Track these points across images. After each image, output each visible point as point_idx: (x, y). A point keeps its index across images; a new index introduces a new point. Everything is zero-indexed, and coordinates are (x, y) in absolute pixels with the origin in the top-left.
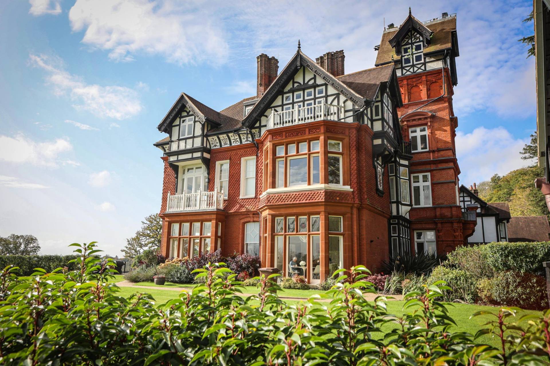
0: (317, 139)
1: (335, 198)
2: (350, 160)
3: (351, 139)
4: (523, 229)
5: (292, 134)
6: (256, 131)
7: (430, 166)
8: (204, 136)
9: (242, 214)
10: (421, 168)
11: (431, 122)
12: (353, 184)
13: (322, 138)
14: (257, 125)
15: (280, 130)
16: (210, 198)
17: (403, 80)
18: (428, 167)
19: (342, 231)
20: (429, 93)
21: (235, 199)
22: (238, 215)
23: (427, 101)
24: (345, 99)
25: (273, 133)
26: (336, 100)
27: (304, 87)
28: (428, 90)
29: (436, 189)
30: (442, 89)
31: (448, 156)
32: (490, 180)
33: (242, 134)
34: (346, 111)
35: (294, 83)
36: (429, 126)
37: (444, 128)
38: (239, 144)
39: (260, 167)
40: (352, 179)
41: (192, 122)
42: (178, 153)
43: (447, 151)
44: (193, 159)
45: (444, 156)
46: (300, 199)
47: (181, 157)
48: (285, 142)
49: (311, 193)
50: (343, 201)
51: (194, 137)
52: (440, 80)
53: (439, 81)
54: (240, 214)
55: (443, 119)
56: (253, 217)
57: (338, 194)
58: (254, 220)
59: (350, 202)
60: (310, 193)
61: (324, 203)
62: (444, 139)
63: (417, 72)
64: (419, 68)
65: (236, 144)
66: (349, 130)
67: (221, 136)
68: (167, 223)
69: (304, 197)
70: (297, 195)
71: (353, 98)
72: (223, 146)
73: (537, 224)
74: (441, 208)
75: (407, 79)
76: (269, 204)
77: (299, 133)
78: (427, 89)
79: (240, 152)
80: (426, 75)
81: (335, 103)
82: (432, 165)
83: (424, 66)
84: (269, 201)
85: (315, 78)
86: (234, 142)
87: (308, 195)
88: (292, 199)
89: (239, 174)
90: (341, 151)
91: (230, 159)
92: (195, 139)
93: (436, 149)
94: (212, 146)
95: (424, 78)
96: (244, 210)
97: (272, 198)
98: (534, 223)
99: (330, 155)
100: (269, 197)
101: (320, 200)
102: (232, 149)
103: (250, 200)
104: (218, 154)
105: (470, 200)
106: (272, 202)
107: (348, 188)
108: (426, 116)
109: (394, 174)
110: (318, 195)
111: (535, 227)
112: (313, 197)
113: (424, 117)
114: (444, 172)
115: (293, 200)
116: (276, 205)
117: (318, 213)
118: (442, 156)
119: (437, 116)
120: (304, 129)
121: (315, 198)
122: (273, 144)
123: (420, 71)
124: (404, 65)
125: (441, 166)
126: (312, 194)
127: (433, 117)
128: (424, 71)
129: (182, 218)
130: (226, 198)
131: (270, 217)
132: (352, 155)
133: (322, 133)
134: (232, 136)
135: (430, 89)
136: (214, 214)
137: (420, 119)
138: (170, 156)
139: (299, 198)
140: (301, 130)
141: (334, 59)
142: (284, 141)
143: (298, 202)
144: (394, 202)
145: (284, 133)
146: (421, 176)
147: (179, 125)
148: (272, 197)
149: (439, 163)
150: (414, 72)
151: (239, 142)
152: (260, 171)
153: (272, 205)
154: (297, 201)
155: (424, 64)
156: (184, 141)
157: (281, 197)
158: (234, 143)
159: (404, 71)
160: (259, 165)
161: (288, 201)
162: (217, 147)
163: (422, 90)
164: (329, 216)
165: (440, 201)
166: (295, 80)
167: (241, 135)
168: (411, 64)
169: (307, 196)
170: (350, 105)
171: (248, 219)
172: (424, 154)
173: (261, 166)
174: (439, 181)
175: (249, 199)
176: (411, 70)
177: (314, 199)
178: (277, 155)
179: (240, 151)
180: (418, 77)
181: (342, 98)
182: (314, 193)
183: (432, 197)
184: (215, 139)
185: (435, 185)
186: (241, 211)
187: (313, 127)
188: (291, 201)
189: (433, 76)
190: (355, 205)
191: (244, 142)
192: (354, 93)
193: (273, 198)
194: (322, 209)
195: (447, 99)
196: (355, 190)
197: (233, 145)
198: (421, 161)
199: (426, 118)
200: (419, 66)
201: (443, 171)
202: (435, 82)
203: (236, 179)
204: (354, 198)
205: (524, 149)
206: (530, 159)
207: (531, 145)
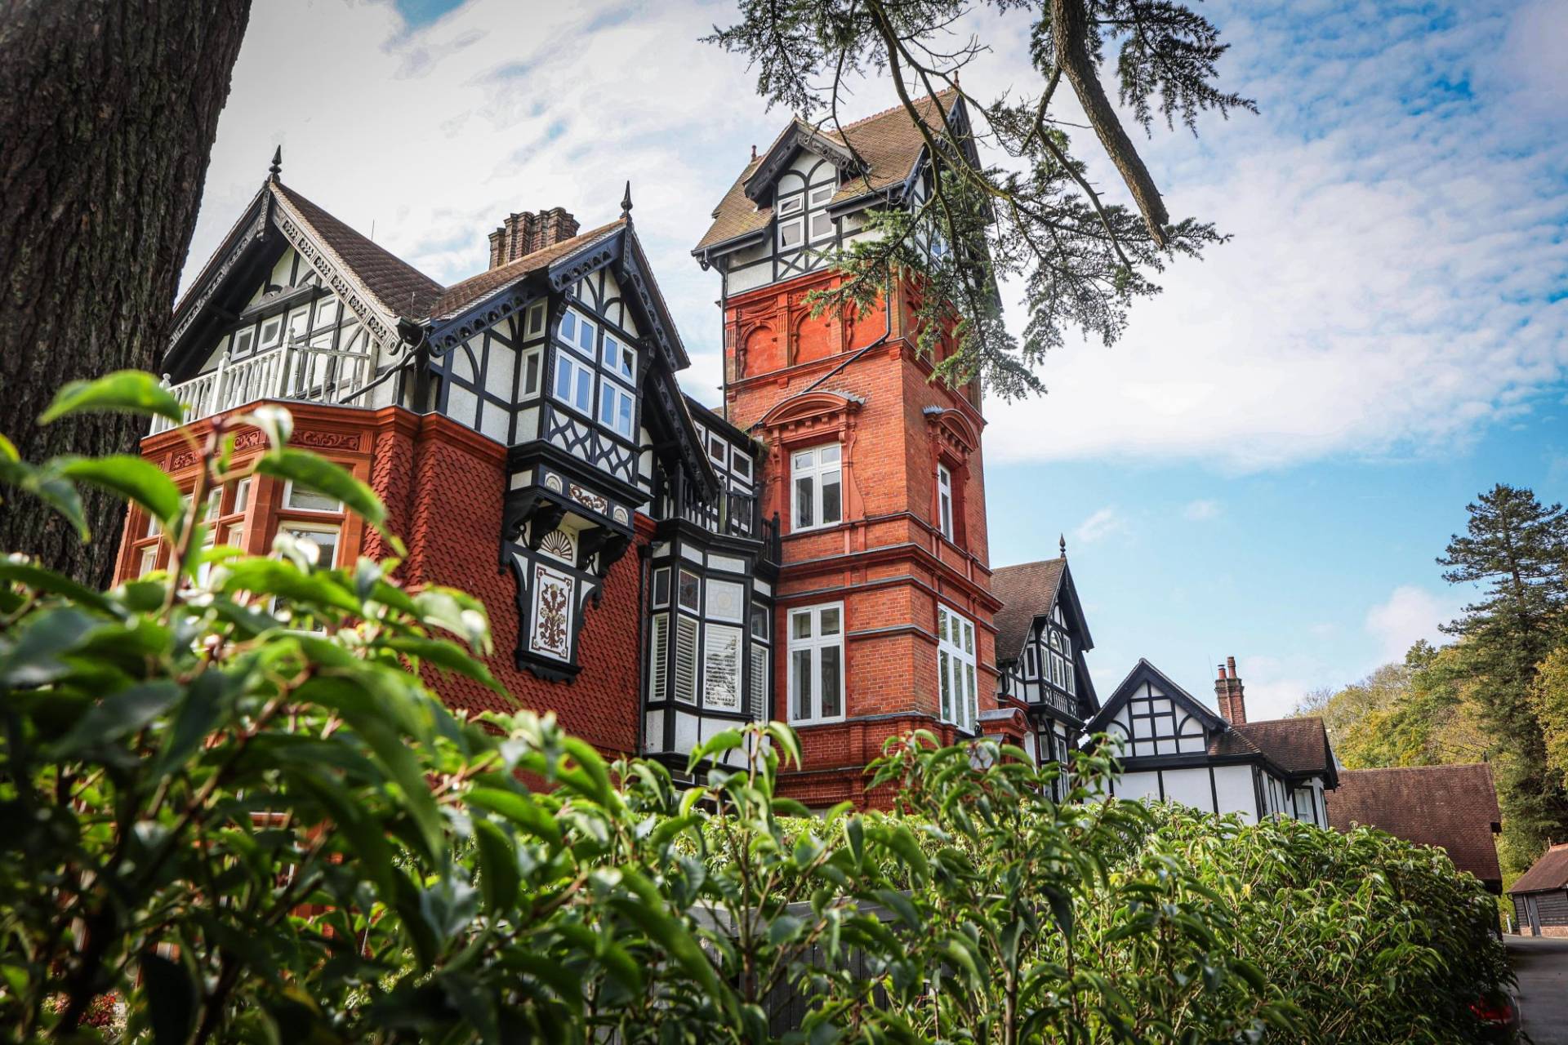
2: (363, 542)
3: (379, 467)
4: (1410, 810)
7: (841, 577)
10: (816, 587)
11: (847, 427)
17: (776, 296)
18: (837, 583)
23: (842, 357)
26: (361, 335)
27: (280, 301)
28: (848, 323)
29: (859, 657)
30: (885, 317)
31: (898, 540)
32: (1404, 661)
34: (378, 372)
35: (268, 289)
36: (844, 441)
37: (885, 446)
45: (885, 544)
55: (886, 418)
62: (886, 483)
63: (817, 266)
64: (823, 256)
66: (376, 435)
71: (377, 319)
73: (1458, 791)
74: (867, 724)
75: (789, 292)
78: (844, 322)
80: (842, 276)
81: (358, 345)
82: (848, 575)
83: (835, 248)
90: (340, 511)
93: (862, 518)
95: (836, 287)
98: (1446, 787)
105: (1169, 710)
108: (834, 409)
109: (667, 605)
111: (1449, 803)
113: (828, 411)
114: (884, 597)
118: (880, 542)
119: (869, 408)
123: (824, 263)
124: (781, 249)
125: (874, 577)
127: (852, 408)
128: (836, 261)
135: (851, 321)
137: (817, 419)
144: (655, 707)
146: (815, 612)
150: (808, 269)
155: (838, 240)
159: (781, 267)
163: (828, 325)
165: (870, 701)
168: (801, 244)
172: (828, 537)
174: (867, 630)
176: (801, 263)
180: (818, 284)
183: (847, 687)
185: (854, 646)
195: (897, 351)
198: (814, 560)
199: (835, 415)
200: (822, 249)
201: (879, 594)
205: (1450, 549)
206: (1470, 583)
207: (1469, 537)
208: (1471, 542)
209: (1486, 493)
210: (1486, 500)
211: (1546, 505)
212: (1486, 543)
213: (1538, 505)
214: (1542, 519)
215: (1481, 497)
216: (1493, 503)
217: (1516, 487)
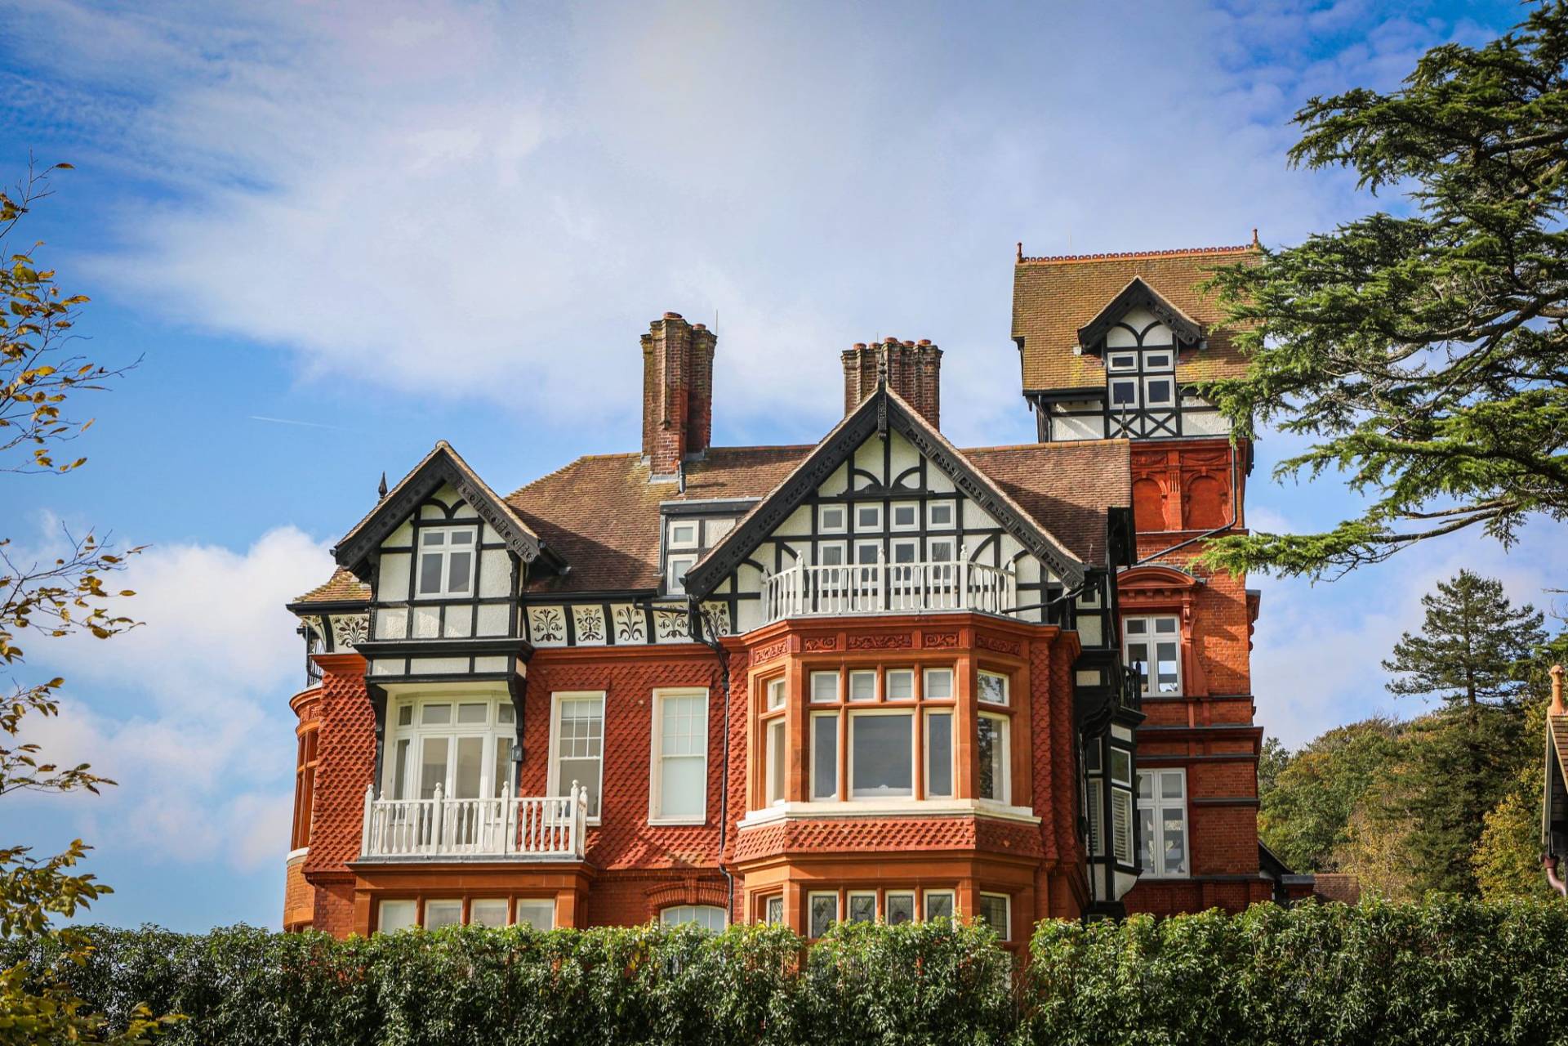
0: (950, 664)
1: (999, 842)
2: (1033, 733)
3: (1037, 672)
5: (869, 640)
6: (715, 607)
7: (1185, 746)
8: (520, 602)
9: (657, 876)
10: (1159, 753)
11: (1191, 604)
12: (1040, 801)
13: (963, 663)
14: (725, 588)
15: (832, 624)
16: (529, 816)
18: (1180, 751)
19: (1009, 939)
20: (1187, 509)
21: (628, 827)
22: (641, 878)
23: (1183, 536)
24: (1020, 548)
25: (807, 632)
26: (991, 547)
27: (887, 493)
28: (1186, 499)
29: (1203, 821)
30: (1226, 502)
31: (1242, 720)
33: (661, 610)
34: (1021, 587)
35: (853, 472)
36: (1187, 618)
37: (1229, 628)
38: (643, 641)
39: (736, 728)
40: (1039, 790)
41: (470, 548)
42: (409, 650)
43: (1237, 704)
44: (472, 676)
45: (1229, 720)
46: (897, 839)
47: (420, 666)
48: (845, 662)
49: (933, 825)
50: (1020, 853)
51: (476, 602)
52: (1222, 474)
53: (1219, 476)
54: (647, 878)
55: (1231, 601)
56: (697, 889)
57: (1007, 832)
58: (702, 897)
59: (1034, 854)
60: (930, 822)
61: (972, 856)
62: (1230, 664)
63: (1155, 435)
64: (1160, 425)
65: (632, 642)
66: (1031, 643)
67: (579, 610)
68: (368, 898)
69: (912, 833)
70: (888, 828)
71: (1051, 556)
72: (579, 644)
74: (1217, 883)
76: (795, 849)
77: (889, 640)
78: (1183, 497)
79: (646, 669)
80: (1180, 452)
81: (987, 557)
82: (1192, 745)
83: (1174, 420)
84: (795, 839)
85: (922, 470)
86: (623, 631)
87: (924, 830)
88: (874, 838)
89: (644, 743)
90: (1006, 704)
91: (609, 691)
92: (481, 609)
93: (1206, 694)
94: (535, 635)
95: (1174, 459)
96: (665, 863)
97: (806, 832)
99: (981, 714)
100: (797, 827)
101: (962, 846)
102: (611, 656)
103: (686, 833)
104: (559, 667)
106: (807, 843)
107: (1025, 814)
108: (1179, 586)
109: (1100, 771)
110: (954, 829)
112: (940, 835)
113: (1171, 586)
114: (1228, 771)
115: (875, 842)
116: (819, 854)
117: (952, 884)
118: (1224, 718)
119: (1210, 590)
120: (906, 631)
121: (947, 839)
122: (805, 665)
123: (1161, 432)
124: (1113, 406)
125: (1219, 750)
126: (937, 827)
127: (1199, 589)
128: (1175, 435)
129: (433, 883)
130: (596, 820)
131: (797, 889)
132: (1037, 718)
133: (965, 650)
134: (620, 613)
135: (1189, 497)
136: (568, 873)
137: (1158, 592)
138: (371, 658)
139: (894, 837)
140: (896, 632)
141: (909, 365)
142: (842, 659)
143: (892, 848)
144: (1099, 860)
145: (842, 636)
146: (1157, 777)
147: (413, 550)
148: (806, 827)
149: (1213, 740)
150: (1144, 435)
151: (645, 633)
152: (736, 740)
153: (806, 854)
154: (889, 843)
155: (1177, 412)
156: (437, 609)
157: (836, 831)
158: (625, 635)
160: (731, 722)
161: (859, 844)
162: (553, 644)
163: (1165, 497)
164: (982, 893)
165: (1216, 863)
166: (858, 465)
167: (656, 614)
168: (1136, 405)
169: (922, 833)
170: (1031, 568)
171: (679, 895)
172: (1170, 707)
173: (738, 724)
174: (1214, 799)
175: (685, 827)
177: (944, 841)
178: (814, 701)
179: (646, 665)
180: (1156, 452)
181: (1010, 546)
182: (943, 825)
183: (1191, 848)
184: (550, 616)
185: (1199, 811)
186: (656, 866)
187: (937, 629)
188: (869, 844)
189: (1202, 456)
190: (1048, 865)
191: (663, 638)
192: (1055, 543)
193: (810, 833)
194: (964, 871)
196: (1047, 822)
197: (620, 641)
198: (1158, 728)
199: (1179, 592)
200: (1160, 417)
201: (1224, 766)
202: (1207, 477)
203: (629, 760)
204: (1044, 845)
205: (1398, 650)
206: (1418, 695)
207: (1425, 637)
208: (1425, 644)
209: (1448, 583)
210: (1447, 591)
211: (1515, 606)
212: (1441, 646)
213: (1507, 602)
214: (1509, 623)
215: (1440, 586)
216: (1454, 594)
217: (1484, 576)
